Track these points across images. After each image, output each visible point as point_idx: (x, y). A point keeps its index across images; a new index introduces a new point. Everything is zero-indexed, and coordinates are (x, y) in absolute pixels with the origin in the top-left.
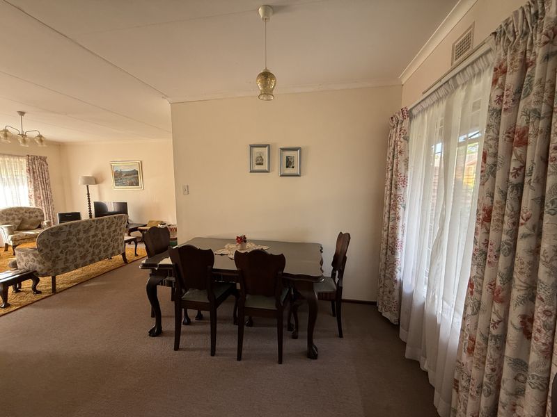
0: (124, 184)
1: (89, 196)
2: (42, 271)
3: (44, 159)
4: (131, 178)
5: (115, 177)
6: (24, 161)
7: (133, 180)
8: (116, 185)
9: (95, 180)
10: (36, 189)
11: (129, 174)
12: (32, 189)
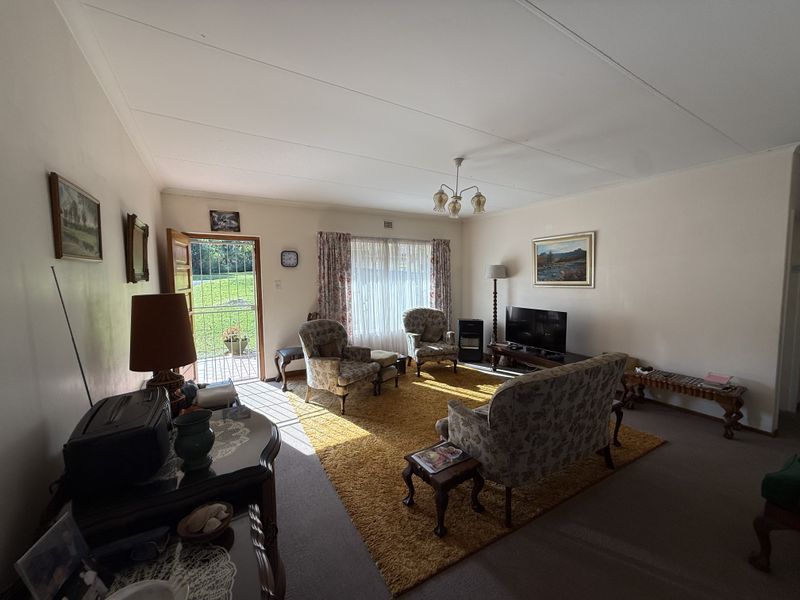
0: (553, 278)
1: (495, 297)
2: (490, 467)
3: (447, 243)
4: (568, 266)
5: (539, 265)
6: (429, 248)
7: (573, 271)
8: (539, 280)
9: (505, 271)
10: (437, 286)
11: (565, 258)
12: (433, 285)
